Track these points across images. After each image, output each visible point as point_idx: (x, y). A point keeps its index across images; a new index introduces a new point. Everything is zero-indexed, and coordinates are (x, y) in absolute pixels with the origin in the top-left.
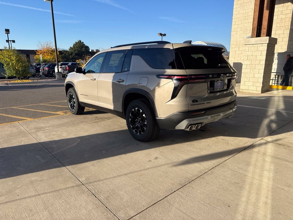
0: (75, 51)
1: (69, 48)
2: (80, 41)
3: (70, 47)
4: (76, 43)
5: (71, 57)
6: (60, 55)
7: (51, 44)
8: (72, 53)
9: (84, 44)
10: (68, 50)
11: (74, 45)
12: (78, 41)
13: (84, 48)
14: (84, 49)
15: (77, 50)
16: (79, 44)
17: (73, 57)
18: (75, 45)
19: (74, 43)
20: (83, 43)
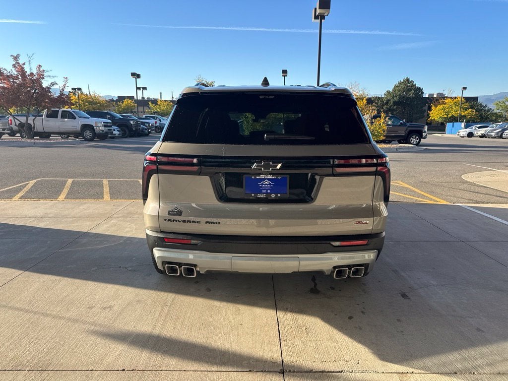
0: (395, 98)
1: (385, 92)
2: (408, 80)
3: (387, 91)
4: (400, 83)
5: (386, 108)
6: (368, 104)
7: (357, 87)
8: (388, 101)
9: (414, 83)
10: (383, 96)
11: (396, 86)
12: (404, 80)
13: (413, 92)
14: (411, 94)
15: (400, 95)
16: (405, 85)
17: (390, 107)
18: (398, 86)
19: (397, 83)
20: (412, 82)
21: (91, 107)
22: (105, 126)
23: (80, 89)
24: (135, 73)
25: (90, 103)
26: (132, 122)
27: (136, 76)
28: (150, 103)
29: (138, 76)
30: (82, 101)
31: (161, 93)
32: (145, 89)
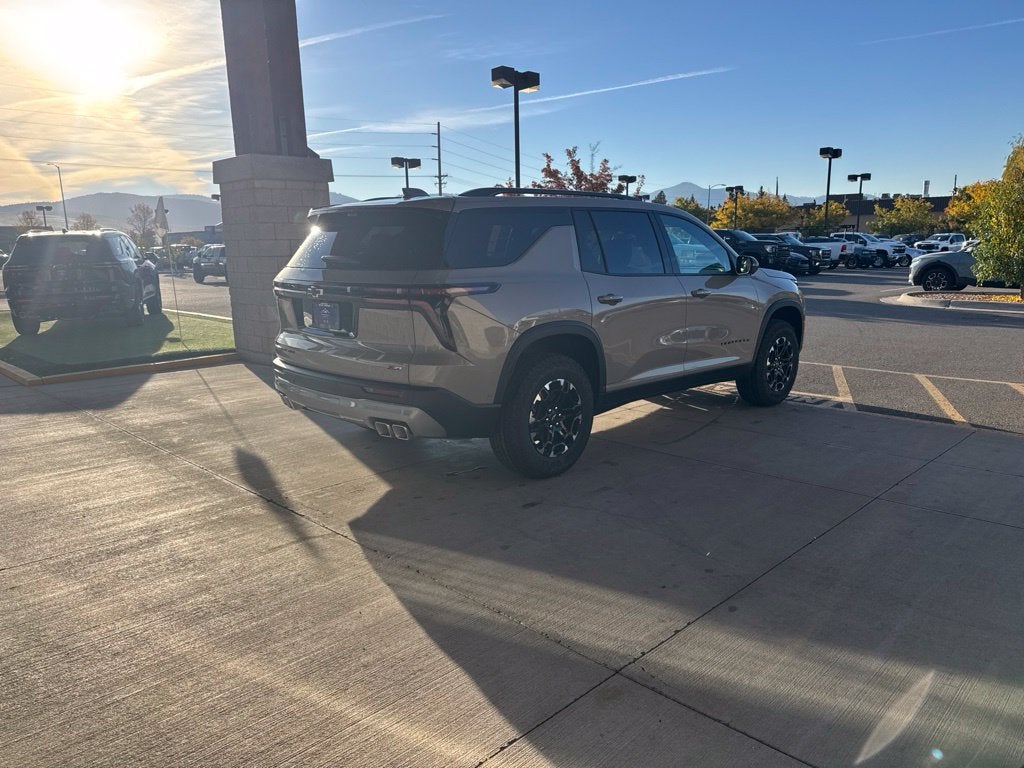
21: (756, 222)
22: (698, 258)
23: (740, 189)
24: (828, 148)
25: (757, 213)
26: (768, 249)
27: (832, 153)
28: (876, 207)
29: (836, 153)
30: (744, 210)
31: (927, 183)
32: (866, 177)
